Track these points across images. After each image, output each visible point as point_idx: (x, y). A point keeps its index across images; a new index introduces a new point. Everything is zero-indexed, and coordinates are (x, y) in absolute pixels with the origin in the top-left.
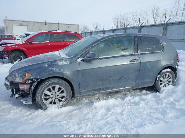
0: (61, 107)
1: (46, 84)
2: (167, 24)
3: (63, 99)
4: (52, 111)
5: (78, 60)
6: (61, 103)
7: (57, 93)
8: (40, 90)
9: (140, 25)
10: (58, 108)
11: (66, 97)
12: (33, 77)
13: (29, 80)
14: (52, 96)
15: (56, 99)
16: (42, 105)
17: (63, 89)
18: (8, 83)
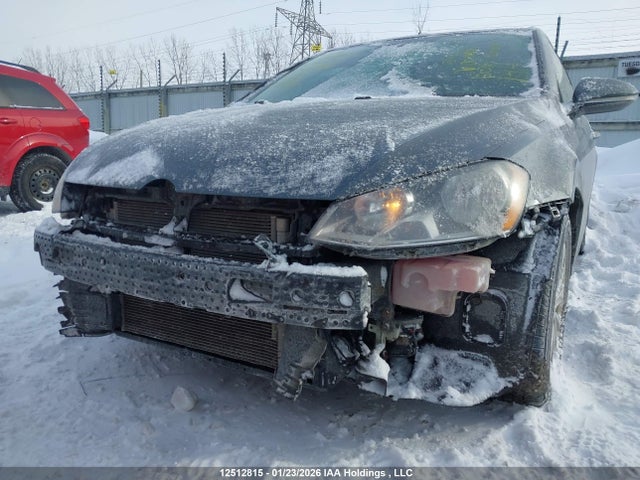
18: (358, 271)
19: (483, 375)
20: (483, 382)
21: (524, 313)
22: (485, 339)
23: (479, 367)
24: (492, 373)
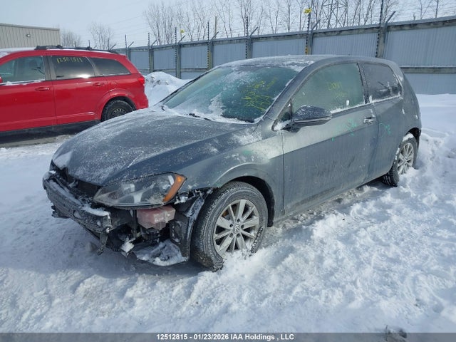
0: (250, 253)
1: (223, 201)
2: (314, 33)
3: (252, 234)
4: (237, 270)
5: (276, 128)
6: (249, 245)
7: (242, 220)
8: (210, 220)
9: (249, 35)
10: (245, 259)
11: (258, 227)
12: (192, 185)
13: (182, 194)
14: (232, 228)
15: (238, 235)
16: (213, 258)
17: (253, 208)
18: (106, 213)
19: (176, 255)
20: (176, 258)
21: (187, 232)
22: (177, 240)
23: (176, 251)
24: (180, 255)
